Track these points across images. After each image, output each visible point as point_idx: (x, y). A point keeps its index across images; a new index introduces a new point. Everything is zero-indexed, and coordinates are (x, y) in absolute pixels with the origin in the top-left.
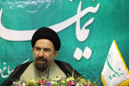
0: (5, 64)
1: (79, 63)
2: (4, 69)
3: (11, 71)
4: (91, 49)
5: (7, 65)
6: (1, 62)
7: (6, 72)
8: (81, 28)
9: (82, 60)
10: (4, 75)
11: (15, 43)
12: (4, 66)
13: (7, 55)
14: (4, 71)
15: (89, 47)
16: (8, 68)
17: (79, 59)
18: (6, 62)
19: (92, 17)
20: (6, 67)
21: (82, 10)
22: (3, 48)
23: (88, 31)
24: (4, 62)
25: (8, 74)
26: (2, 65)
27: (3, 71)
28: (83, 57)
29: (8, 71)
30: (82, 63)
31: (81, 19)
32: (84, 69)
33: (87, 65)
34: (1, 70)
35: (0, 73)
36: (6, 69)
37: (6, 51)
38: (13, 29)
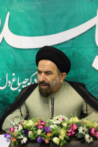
0: (14, 74)
2: (13, 80)
3: (21, 83)
5: (16, 76)
6: (10, 73)
7: (15, 84)
10: (13, 87)
11: (25, 51)
12: (14, 77)
13: (16, 64)
14: (14, 82)
16: (17, 80)
18: (15, 73)
20: (16, 79)
22: (12, 57)
24: (13, 73)
25: (18, 86)
26: (10, 77)
27: (12, 83)
29: (17, 82)
34: (10, 82)
35: (9, 85)
36: (15, 81)
37: (15, 61)
38: (22, 35)
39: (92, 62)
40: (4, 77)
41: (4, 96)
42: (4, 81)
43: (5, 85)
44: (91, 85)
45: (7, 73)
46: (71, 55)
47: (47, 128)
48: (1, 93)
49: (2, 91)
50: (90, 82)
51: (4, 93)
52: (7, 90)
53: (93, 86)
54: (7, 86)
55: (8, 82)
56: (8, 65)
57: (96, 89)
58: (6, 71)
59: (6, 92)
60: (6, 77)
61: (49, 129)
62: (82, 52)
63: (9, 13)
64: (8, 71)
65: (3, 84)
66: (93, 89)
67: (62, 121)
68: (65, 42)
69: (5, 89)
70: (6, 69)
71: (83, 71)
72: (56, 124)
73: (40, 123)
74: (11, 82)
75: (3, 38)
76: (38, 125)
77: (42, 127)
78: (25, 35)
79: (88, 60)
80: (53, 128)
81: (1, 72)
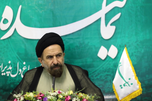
0: (24, 63)
1: (104, 63)
2: (24, 69)
4: (117, 47)
5: (27, 65)
6: (21, 62)
8: (106, 25)
9: (107, 59)
12: (24, 65)
13: (26, 54)
14: (24, 71)
15: (115, 45)
17: (103, 58)
18: (25, 62)
19: (119, 13)
20: (26, 67)
21: (107, 5)
22: (23, 47)
23: (114, 28)
24: (24, 62)
26: (21, 65)
28: (108, 56)
30: (107, 63)
31: (106, 14)
32: (109, 69)
33: (112, 65)
34: (20, 70)
35: (20, 73)
36: (26, 69)
37: (26, 50)
38: (32, 27)
39: (97, 52)
40: (15, 66)
41: (15, 84)
42: (15, 69)
43: (16, 73)
44: (96, 73)
45: (18, 61)
46: (78, 45)
47: (45, 99)
48: (13, 80)
49: (14, 78)
50: (96, 71)
51: (15, 80)
52: (18, 78)
53: (99, 74)
54: (18, 74)
55: (19, 70)
56: (19, 54)
57: (102, 77)
58: (17, 60)
59: (17, 79)
60: (17, 66)
61: (47, 99)
62: (89, 42)
63: (20, 6)
64: (19, 60)
65: (14, 72)
66: (98, 77)
67: (58, 93)
68: (73, 33)
69: (16, 77)
70: (18, 58)
71: (89, 60)
72: (53, 96)
73: (39, 95)
74: (22, 70)
75: (15, 29)
76: (38, 97)
77: (40, 98)
78: (35, 26)
79: (94, 50)
80: (50, 99)
81: (13, 61)
